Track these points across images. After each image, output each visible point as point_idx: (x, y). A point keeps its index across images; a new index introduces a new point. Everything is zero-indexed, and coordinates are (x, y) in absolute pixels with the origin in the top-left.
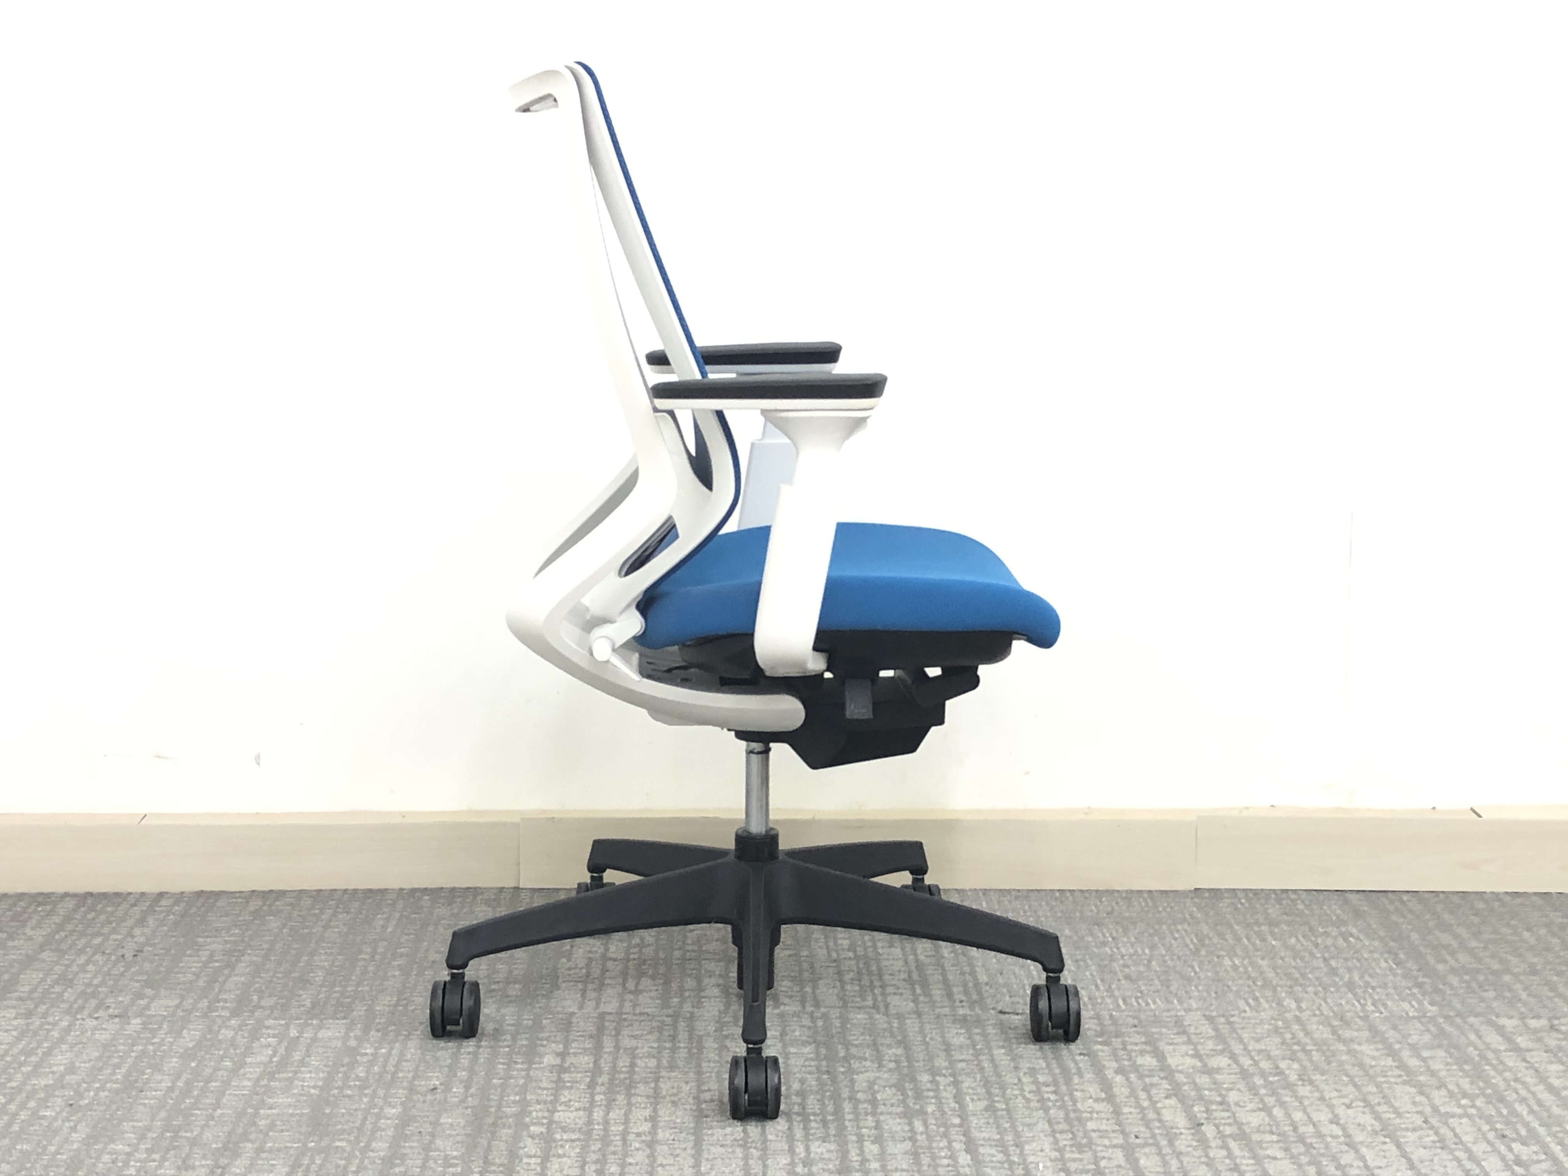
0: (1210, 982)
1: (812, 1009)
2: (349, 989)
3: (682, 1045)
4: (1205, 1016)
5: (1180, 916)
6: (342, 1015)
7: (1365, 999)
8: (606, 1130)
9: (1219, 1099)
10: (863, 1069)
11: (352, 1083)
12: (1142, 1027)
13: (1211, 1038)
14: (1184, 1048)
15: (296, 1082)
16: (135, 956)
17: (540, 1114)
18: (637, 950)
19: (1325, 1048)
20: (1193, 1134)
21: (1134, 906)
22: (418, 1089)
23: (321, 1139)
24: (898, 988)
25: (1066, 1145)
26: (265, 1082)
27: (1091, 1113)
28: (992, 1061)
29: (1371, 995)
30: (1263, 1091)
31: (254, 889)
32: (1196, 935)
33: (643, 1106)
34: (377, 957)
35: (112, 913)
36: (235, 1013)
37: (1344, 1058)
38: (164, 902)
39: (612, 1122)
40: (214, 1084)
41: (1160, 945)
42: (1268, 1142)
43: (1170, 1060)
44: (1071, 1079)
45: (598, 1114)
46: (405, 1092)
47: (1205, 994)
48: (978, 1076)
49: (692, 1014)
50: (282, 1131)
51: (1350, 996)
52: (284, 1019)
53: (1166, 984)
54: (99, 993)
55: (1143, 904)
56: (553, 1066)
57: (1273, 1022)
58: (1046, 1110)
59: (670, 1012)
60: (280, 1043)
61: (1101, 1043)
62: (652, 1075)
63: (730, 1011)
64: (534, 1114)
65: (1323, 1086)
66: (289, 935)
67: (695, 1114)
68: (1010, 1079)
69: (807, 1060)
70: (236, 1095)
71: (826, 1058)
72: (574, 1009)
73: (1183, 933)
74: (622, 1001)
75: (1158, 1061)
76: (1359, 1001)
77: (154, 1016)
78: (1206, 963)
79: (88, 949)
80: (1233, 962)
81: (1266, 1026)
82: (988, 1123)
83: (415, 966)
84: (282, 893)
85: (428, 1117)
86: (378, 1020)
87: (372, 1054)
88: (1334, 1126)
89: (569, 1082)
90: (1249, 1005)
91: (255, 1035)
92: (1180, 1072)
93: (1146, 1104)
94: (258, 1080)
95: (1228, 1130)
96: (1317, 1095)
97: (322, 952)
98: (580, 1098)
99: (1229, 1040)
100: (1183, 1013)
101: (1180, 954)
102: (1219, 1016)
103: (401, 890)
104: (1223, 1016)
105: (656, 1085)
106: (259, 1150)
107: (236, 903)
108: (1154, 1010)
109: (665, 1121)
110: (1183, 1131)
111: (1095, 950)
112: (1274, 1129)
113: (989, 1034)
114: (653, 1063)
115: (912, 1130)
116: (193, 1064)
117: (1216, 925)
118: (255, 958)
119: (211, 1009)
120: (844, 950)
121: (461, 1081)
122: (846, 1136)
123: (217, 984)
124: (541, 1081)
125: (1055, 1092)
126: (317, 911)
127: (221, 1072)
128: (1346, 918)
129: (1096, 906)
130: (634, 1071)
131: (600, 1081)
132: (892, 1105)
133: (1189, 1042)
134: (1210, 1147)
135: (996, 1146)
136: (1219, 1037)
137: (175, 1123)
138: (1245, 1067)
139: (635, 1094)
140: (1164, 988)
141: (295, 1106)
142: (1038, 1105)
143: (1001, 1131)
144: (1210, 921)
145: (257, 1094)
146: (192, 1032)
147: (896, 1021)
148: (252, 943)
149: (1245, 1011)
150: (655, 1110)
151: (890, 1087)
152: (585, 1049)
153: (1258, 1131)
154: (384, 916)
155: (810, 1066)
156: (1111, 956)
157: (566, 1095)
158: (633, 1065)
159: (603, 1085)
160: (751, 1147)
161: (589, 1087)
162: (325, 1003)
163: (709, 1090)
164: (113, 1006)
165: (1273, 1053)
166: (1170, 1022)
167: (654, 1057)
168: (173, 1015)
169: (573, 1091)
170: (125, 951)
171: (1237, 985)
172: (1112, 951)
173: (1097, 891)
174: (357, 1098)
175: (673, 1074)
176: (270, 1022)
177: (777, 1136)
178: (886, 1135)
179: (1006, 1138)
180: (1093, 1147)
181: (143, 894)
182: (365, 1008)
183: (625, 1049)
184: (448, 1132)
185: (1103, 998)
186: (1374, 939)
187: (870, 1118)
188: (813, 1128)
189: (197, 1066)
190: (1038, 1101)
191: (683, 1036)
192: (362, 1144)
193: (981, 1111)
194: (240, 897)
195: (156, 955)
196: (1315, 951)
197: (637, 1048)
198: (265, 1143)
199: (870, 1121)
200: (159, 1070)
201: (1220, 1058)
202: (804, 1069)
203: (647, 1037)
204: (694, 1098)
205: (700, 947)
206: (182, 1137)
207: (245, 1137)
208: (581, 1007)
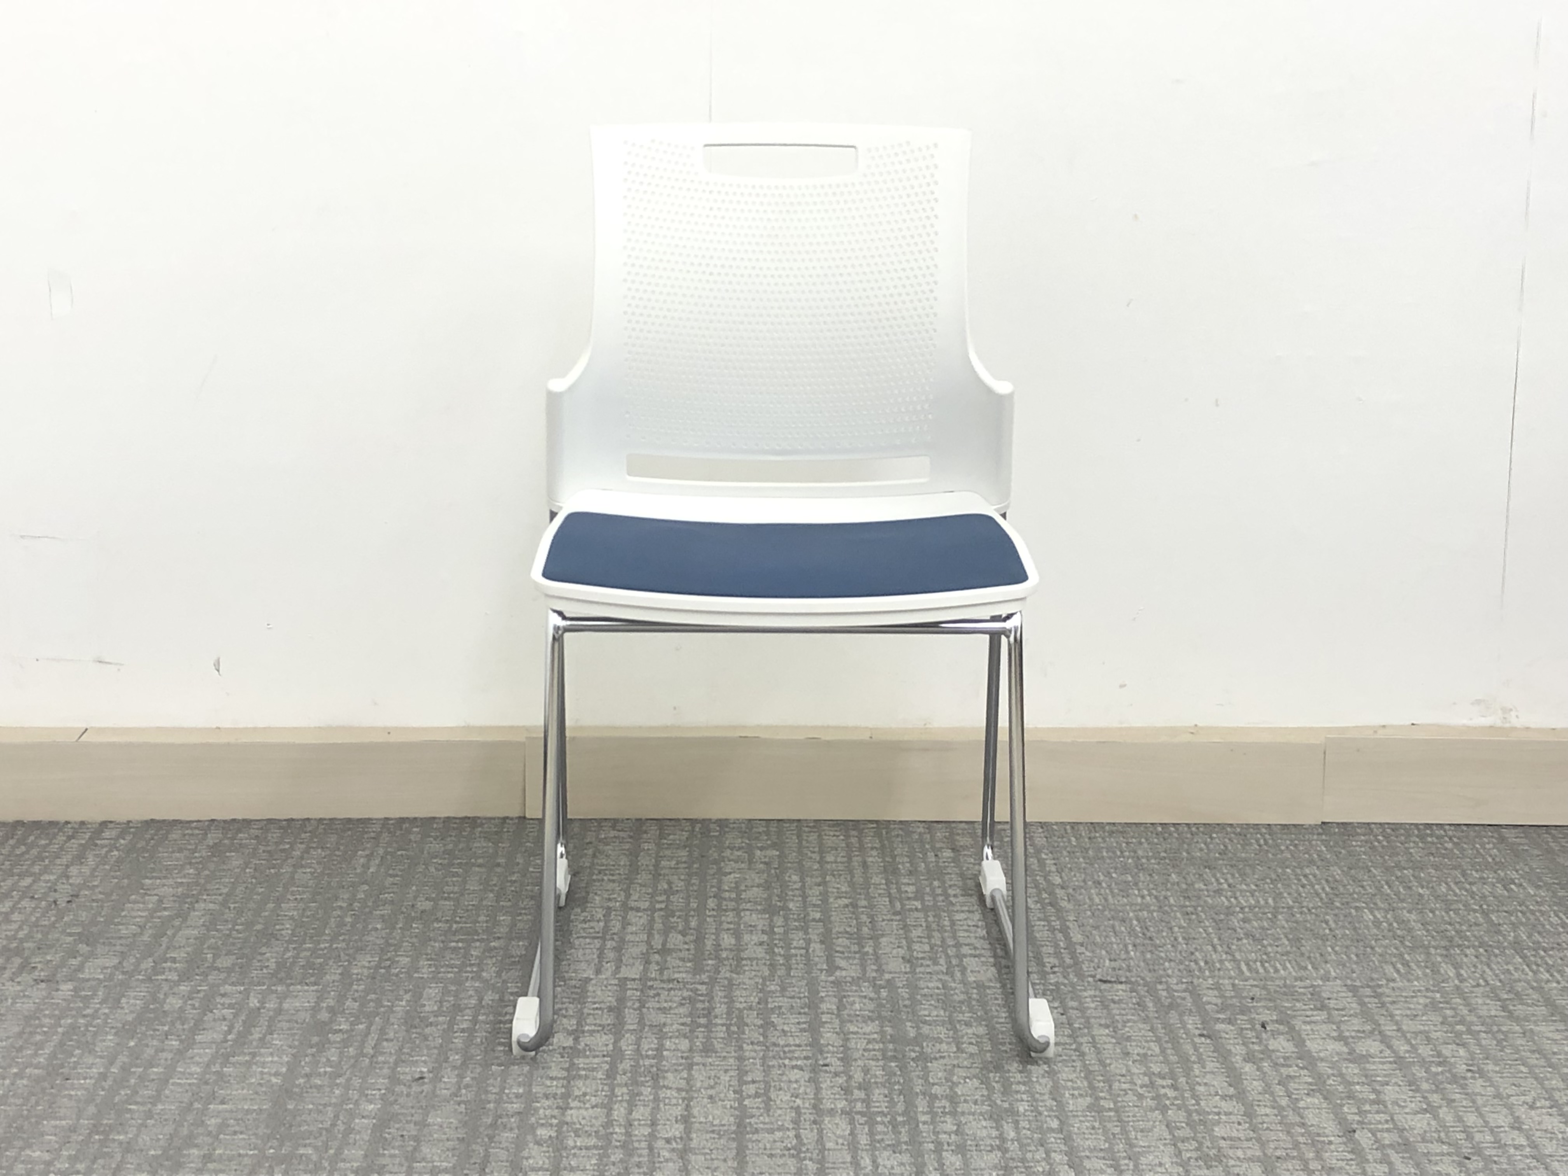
0: (1349, 942)
1: (874, 974)
2: (322, 946)
3: (719, 1021)
4: (1346, 985)
5: (1307, 856)
6: (313, 979)
7: (1538, 965)
8: (628, 1134)
9: (1373, 1096)
10: (938, 1055)
11: (322, 1070)
12: (1270, 1000)
13: (1355, 1015)
14: (1324, 1026)
15: (254, 1067)
16: (69, 902)
17: (548, 1112)
18: (664, 898)
19: (1495, 1028)
20: (1345, 1143)
21: (1251, 844)
22: (402, 1077)
23: (281, 1145)
24: (975, 948)
25: (1190, 1158)
26: (216, 1068)
27: (1219, 1114)
28: (1094, 1043)
29: (1542, 958)
30: (1425, 1086)
31: (214, 818)
32: (1327, 881)
33: (674, 1101)
34: (356, 905)
35: (47, 845)
36: (185, 976)
37: (1519, 1042)
38: (107, 834)
39: (636, 1123)
40: (155, 1070)
41: (1285, 895)
42: (1437, 1154)
43: (1308, 1043)
44: (1191, 1069)
45: (619, 1112)
46: (386, 1081)
47: (1345, 957)
48: (1078, 1064)
49: (730, 980)
50: (235, 1133)
51: (1520, 960)
52: (243, 984)
53: (1297, 942)
54: (24, 949)
55: (1262, 842)
56: (564, 1048)
57: (1429, 994)
58: (1164, 1109)
59: (704, 977)
60: (236, 1015)
61: (1223, 1021)
62: (684, 1061)
63: (776, 978)
64: (541, 1111)
65: (1496, 1078)
66: (253, 877)
67: (737, 1113)
68: (1117, 1067)
69: (869, 1042)
70: (179, 1084)
71: (893, 1040)
72: (590, 973)
73: (1311, 877)
74: (648, 962)
75: (1296, 1046)
76: (1528, 966)
77: (88, 980)
78: (1342, 918)
79: (15, 893)
80: (1375, 916)
81: (1421, 1001)
82: (1093, 1128)
83: (401, 917)
84: (247, 823)
85: (412, 1116)
86: (355, 987)
87: (347, 1031)
88: (1517, 1132)
89: (584, 1069)
90: (1398, 971)
91: (207, 1007)
92: (1322, 1060)
93: (1284, 1102)
94: (208, 1065)
95: (1387, 1138)
96: (1490, 1091)
97: (292, 898)
98: (597, 1091)
99: (1377, 1018)
100: (1321, 983)
101: (1311, 905)
102: (1362, 987)
103: (387, 819)
104: (1368, 986)
105: (690, 1074)
106: (208, 1158)
107: (192, 835)
108: (1285, 979)
109: (701, 1123)
110: (1332, 1139)
111: (1209, 900)
112: (1442, 1135)
113: (1088, 1008)
114: (685, 1044)
115: (1002, 1138)
116: (132, 1044)
117: (1350, 869)
118: (211, 906)
119: (156, 970)
120: (909, 899)
121: (454, 1068)
122: (921, 1144)
123: (165, 940)
124: (551, 1068)
125: (1174, 1087)
126: (287, 846)
127: (164, 1055)
128: (1503, 860)
129: (1205, 844)
130: (662, 1056)
131: (621, 1067)
132: (976, 1102)
133: (1330, 1020)
134: (1367, 1161)
135: (1104, 1158)
136: (1366, 1014)
137: (105, 1122)
138: (1402, 1055)
139: (664, 1086)
140: (1294, 949)
141: (251, 1099)
142: (1152, 1103)
143: (1110, 1138)
144: (1343, 864)
145: (206, 1083)
146: (132, 1001)
147: (975, 991)
148: (208, 887)
149: (1394, 980)
150: (688, 1107)
151: (971, 1079)
152: (603, 1026)
153: (1424, 1140)
154: (367, 852)
155: (874, 1050)
156: (1228, 908)
157: (579, 1088)
158: (660, 1049)
159: (624, 1074)
160: (805, 1159)
161: (608, 1077)
162: (293, 963)
163: (753, 1082)
164: (39, 966)
165: (1433, 1035)
166: (1305, 994)
167: (685, 1036)
168: (111, 978)
169: (588, 1082)
170: (57, 895)
171: (1382, 946)
172: (1229, 901)
173: (1204, 824)
174: (328, 1090)
175: (710, 1060)
176: (228, 988)
177: (837, 1144)
178: (969, 1142)
179: (1116, 1148)
180: (1225, 1160)
181: (82, 823)
182: (339, 971)
183: (651, 1026)
184: (435, 1136)
185: (1221, 962)
186: (1538, 887)
187: (948, 1119)
188: (880, 1133)
189: (136, 1045)
190: (1153, 1099)
191: (720, 1009)
192: (332, 1152)
193: (1083, 1111)
194: (196, 828)
195: (93, 900)
196: (1472, 901)
197: (665, 1024)
198: (214, 1150)
199: (950, 1126)
200: (90, 1052)
201: (1369, 1042)
202: (866, 1054)
203: (676, 1011)
204: (735, 1092)
205: (738, 895)
206: (114, 1140)
207: (190, 1141)
208: (598, 972)
